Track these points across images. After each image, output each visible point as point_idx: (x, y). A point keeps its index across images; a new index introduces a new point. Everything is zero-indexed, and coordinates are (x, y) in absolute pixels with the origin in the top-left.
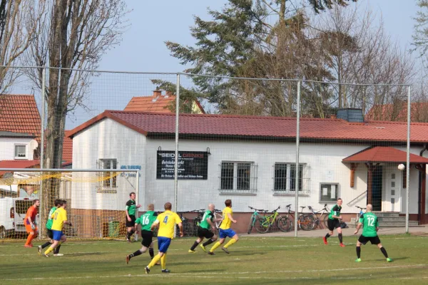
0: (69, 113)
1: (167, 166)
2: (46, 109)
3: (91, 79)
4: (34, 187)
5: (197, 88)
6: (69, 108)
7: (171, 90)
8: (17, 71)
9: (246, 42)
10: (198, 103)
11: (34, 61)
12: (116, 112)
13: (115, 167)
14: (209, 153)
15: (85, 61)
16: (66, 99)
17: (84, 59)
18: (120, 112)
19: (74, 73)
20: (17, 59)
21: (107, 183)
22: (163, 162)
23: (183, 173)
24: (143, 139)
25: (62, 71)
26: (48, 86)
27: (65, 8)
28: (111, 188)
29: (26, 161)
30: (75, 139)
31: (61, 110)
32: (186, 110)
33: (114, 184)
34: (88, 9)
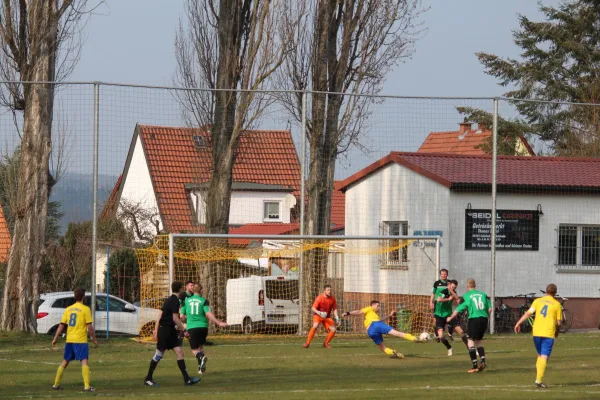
0: (340, 156)
1: (480, 231)
2: (308, 151)
3: (370, 107)
4: (292, 262)
5: (524, 119)
6: (339, 148)
7: (485, 122)
8: (267, 97)
9: (595, 51)
10: (525, 141)
11: (290, 82)
12: (406, 154)
13: (405, 233)
14: (541, 213)
15: (363, 82)
16: (336, 138)
17: (361, 79)
18: (412, 155)
19: (346, 98)
20: (266, 80)
21: (395, 256)
22: (475, 226)
23: (503, 242)
24: (446, 192)
25: (330, 96)
26: (310, 117)
27: (334, 8)
28: (400, 263)
29: (281, 225)
30: (349, 193)
31: (328, 152)
32: (507, 150)
33: (405, 257)
34: (365, 7)
